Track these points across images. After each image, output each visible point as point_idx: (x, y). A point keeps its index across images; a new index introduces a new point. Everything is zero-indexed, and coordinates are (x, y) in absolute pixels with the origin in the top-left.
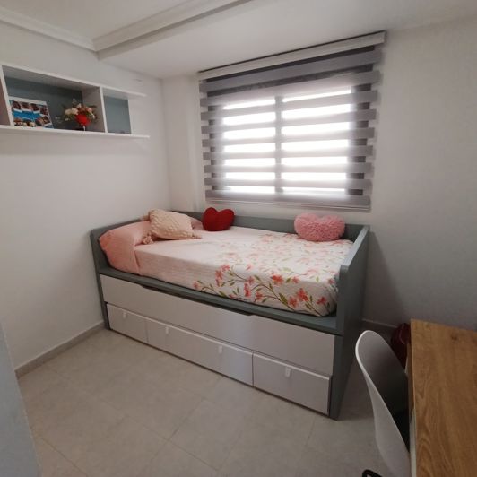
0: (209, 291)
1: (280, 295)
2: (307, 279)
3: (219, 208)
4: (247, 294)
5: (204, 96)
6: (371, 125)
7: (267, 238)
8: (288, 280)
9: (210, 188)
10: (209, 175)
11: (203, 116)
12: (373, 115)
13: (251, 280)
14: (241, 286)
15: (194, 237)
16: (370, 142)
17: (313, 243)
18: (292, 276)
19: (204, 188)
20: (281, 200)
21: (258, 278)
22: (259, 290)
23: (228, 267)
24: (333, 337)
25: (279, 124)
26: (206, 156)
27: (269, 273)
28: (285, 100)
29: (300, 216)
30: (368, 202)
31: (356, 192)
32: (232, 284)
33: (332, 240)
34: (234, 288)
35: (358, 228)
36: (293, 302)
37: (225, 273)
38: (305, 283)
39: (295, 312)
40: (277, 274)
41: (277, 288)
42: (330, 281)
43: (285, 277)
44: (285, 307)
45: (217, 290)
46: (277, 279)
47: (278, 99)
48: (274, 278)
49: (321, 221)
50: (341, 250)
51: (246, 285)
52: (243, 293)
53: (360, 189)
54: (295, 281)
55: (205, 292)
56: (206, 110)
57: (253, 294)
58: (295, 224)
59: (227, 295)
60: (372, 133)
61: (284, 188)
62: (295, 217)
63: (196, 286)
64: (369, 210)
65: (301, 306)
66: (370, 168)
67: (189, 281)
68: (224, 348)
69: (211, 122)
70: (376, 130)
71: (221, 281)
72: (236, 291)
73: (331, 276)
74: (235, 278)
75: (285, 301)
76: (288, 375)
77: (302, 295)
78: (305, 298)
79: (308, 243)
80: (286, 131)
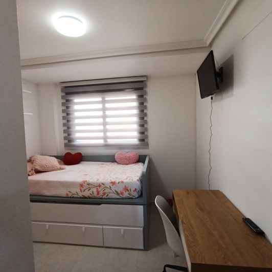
0: (76, 196)
1: (116, 191)
2: (128, 181)
3: (73, 152)
4: (98, 194)
5: (64, 94)
6: (145, 111)
7: (102, 165)
8: (119, 183)
9: (67, 141)
10: (66, 135)
11: (63, 104)
12: (146, 107)
13: (100, 186)
14: (95, 190)
15: (61, 169)
16: (145, 119)
17: (126, 166)
18: (120, 181)
19: (63, 142)
20: (107, 146)
21: (103, 184)
22: (104, 190)
23: (86, 181)
24: (142, 206)
25: (104, 109)
26: (64, 125)
27: (109, 181)
28: (106, 99)
29: (118, 153)
30: (147, 145)
31: (142, 140)
32: (89, 190)
33: (134, 163)
34: (91, 192)
35: (145, 157)
36: (122, 193)
37: (85, 185)
38: (127, 182)
39: (123, 198)
40: (113, 180)
41: (113, 188)
42: (138, 180)
43: (117, 181)
44: (118, 197)
45: (80, 195)
46: (113, 183)
47: (103, 98)
48: (112, 183)
49: (128, 155)
50: (139, 167)
51: (97, 189)
52: (95, 193)
53: (143, 139)
54: (122, 182)
55: (73, 197)
56: (64, 101)
57: (101, 193)
58: (116, 157)
59: (86, 196)
60: (146, 115)
61: (108, 140)
62: (115, 153)
63: (67, 195)
64: (148, 148)
65: (126, 194)
66: (146, 129)
67: (63, 192)
68: (86, 228)
69: (68, 107)
70: (148, 113)
71: (83, 189)
72: (92, 193)
73: (138, 178)
74: (91, 186)
75: (118, 194)
76: (122, 233)
77: (126, 189)
78: (128, 190)
79: (123, 166)
80: (108, 113)
